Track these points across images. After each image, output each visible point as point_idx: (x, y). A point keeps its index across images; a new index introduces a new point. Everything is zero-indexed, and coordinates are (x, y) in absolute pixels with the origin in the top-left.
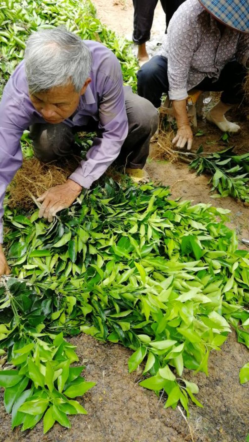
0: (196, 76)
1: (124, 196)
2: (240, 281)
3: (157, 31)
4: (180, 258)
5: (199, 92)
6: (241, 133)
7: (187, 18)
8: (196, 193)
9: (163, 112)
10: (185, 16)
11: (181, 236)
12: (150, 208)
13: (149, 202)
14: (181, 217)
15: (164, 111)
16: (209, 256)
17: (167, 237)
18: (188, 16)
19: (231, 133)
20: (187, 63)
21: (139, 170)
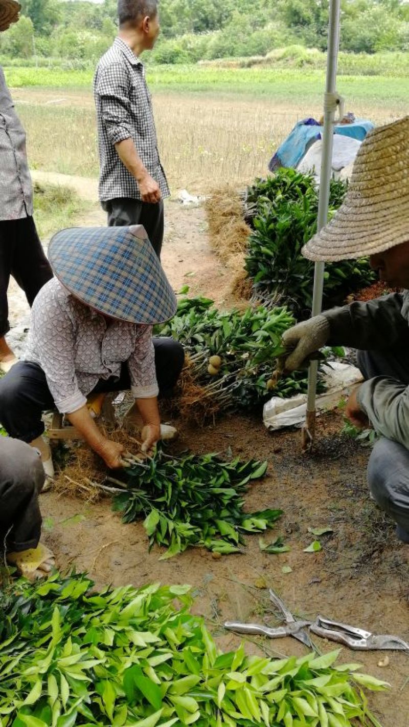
0: (84, 381)
1: (10, 621)
2: (238, 716)
3: (20, 311)
4: (130, 714)
5: (102, 395)
6: (180, 438)
7: (53, 298)
8: (136, 560)
9: (54, 437)
10: (49, 296)
11: (121, 671)
12: (56, 635)
13: (51, 622)
14: (114, 633)
15: (55, 435)
16: (175, 692)
17: (99, 678)
18: (53, 295)
19: (165, 440)
20: (70, 358)
21: (31, 550)
